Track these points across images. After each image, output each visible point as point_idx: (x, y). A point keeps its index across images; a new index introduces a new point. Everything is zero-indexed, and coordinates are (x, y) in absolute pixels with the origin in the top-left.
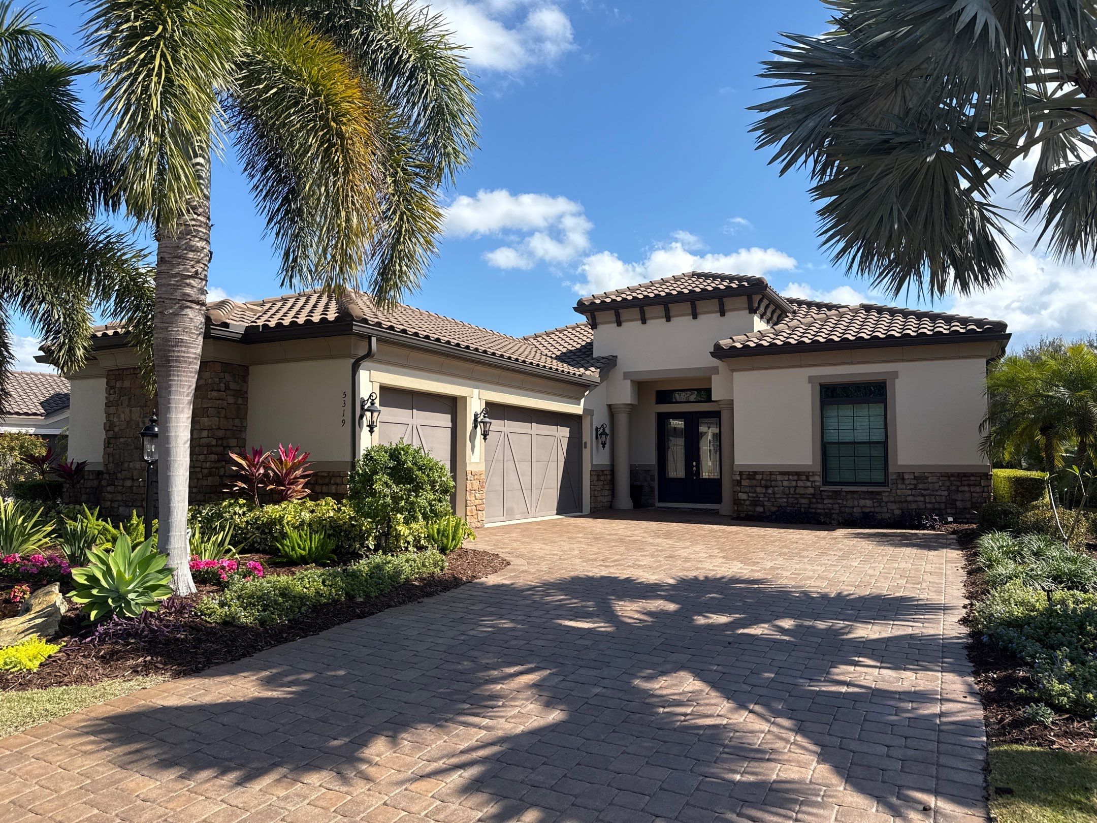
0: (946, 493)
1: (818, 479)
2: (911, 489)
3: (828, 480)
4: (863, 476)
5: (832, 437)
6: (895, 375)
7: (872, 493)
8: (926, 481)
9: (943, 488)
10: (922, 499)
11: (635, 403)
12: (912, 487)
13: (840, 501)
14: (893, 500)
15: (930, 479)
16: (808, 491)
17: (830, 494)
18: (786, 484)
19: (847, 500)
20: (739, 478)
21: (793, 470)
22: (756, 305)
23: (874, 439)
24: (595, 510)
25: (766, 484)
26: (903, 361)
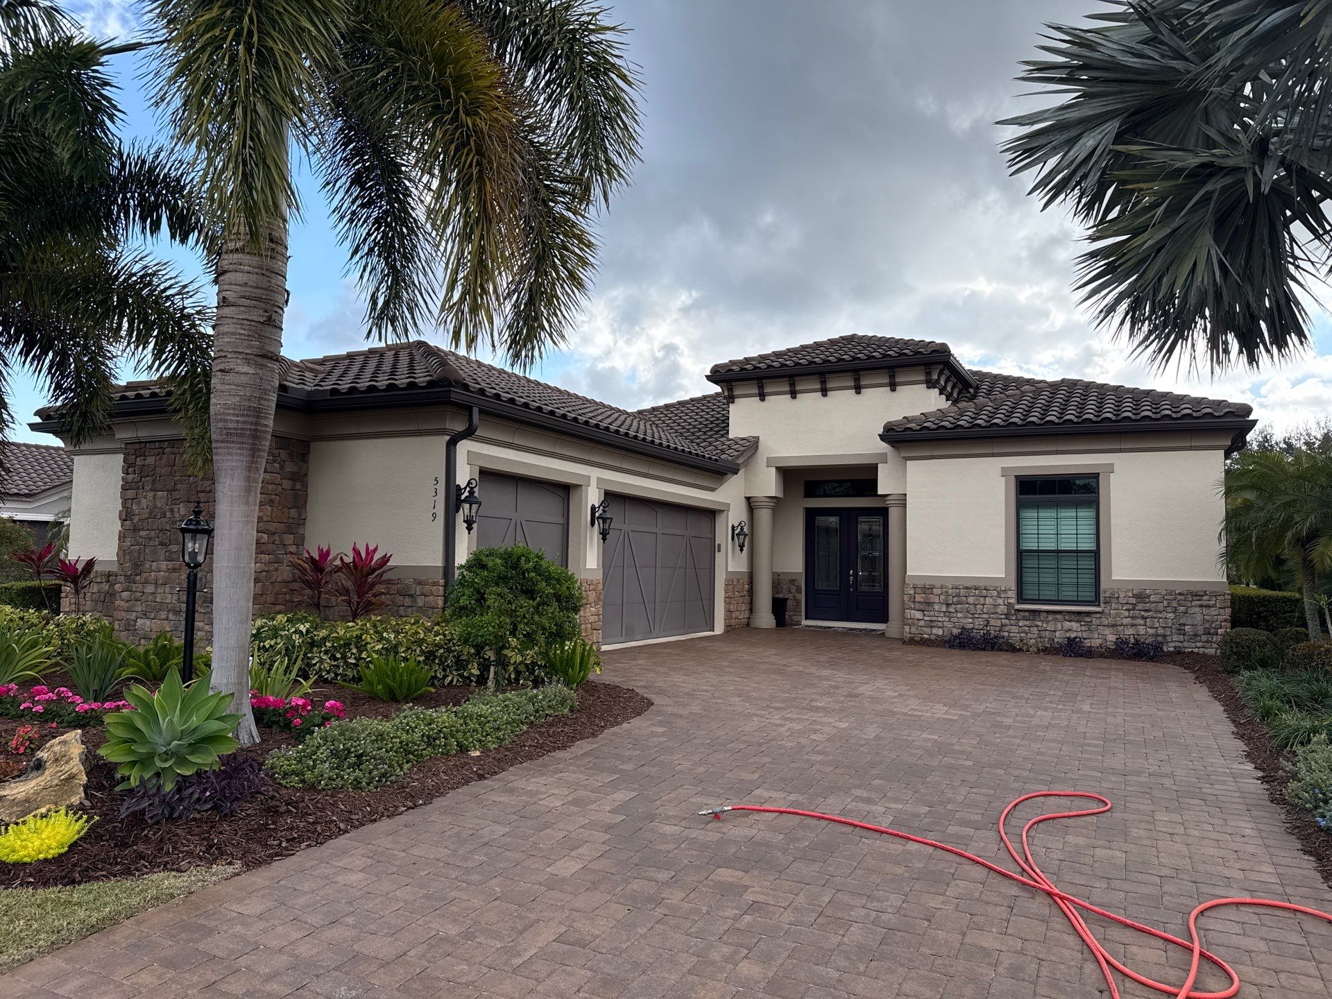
0: (1171, 616)
1: (1012, 596)
2: (1128, 610)
3: (1024, 597)
4: (1069, 594)
5: (1030, 544)
6: (1110, 468)
7: (1079, 613)
8: (1147, 600)
9: (1169, 609)
10: (1142, 622)
11: (781, 495)
12: (1131, 607)
13: (1040, 623)
14: (1106, 623)
15: (1152, 598)
16: (999, 610)
17: (1027, 614)
18: (971, 600)
19: (1048, 622)
20: (912, 592)
21: (981, 584)
22: (935, 377)
23: (1083, 547)
24: (729, 629)
25: (946, 600)
26: (1121, 451)
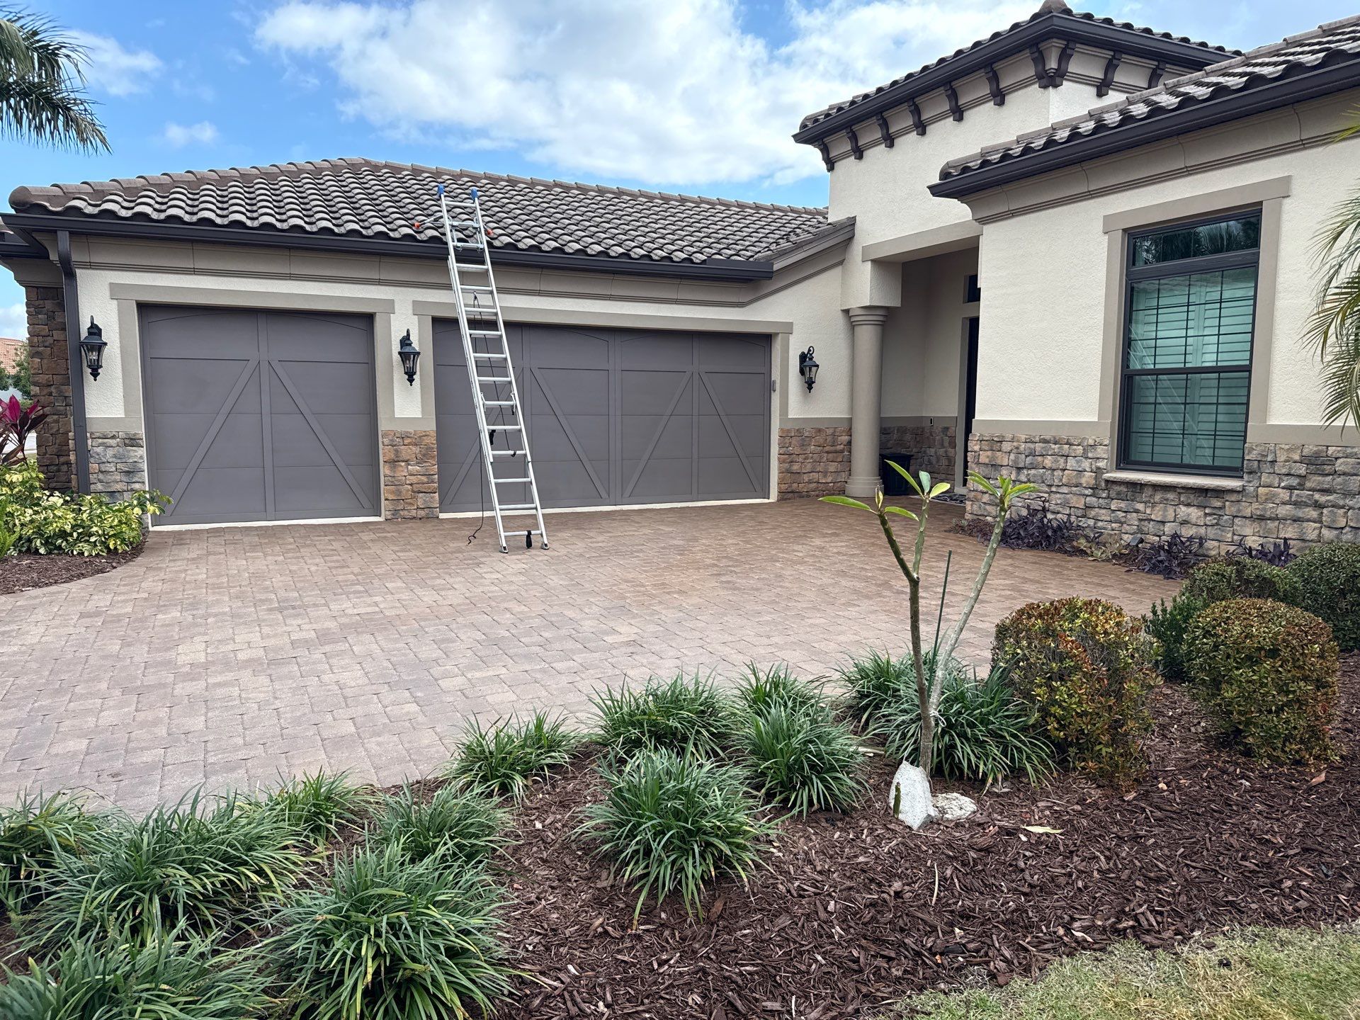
1: (1105, 454)
2: (1290, 488)
3: (1133, 458)
4: (1199, 452)
5: (1144, 358)
6: (1283, 188)
7: (1203, 491)
8: (1328, 468)
10: (1314, 514)
11: (895, 302)
12: (1294, 482)
13: (1140, 507)
14: (1248, 512)
15: (1340, 466)
16: (1083, 481)
17: (1123, 489)
18: (1048, 462)
19: (1154, 505)
20: (977, 448)
21: (1064, 436)
22: (1053, 64)
23: (1227, 360)
24: (785, 496)
25: (1015, 461)
26: (1303, 145)
